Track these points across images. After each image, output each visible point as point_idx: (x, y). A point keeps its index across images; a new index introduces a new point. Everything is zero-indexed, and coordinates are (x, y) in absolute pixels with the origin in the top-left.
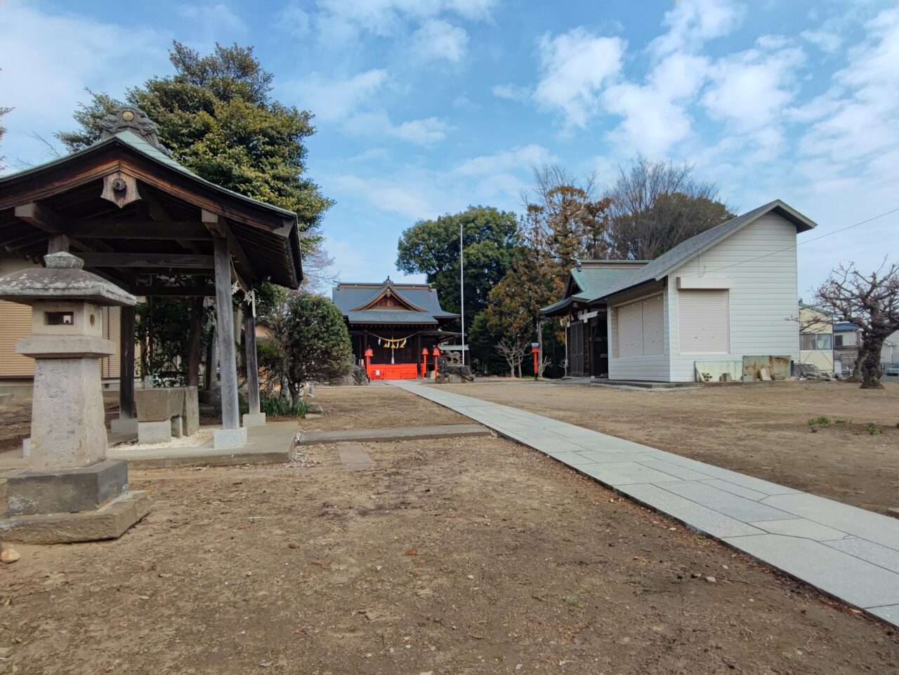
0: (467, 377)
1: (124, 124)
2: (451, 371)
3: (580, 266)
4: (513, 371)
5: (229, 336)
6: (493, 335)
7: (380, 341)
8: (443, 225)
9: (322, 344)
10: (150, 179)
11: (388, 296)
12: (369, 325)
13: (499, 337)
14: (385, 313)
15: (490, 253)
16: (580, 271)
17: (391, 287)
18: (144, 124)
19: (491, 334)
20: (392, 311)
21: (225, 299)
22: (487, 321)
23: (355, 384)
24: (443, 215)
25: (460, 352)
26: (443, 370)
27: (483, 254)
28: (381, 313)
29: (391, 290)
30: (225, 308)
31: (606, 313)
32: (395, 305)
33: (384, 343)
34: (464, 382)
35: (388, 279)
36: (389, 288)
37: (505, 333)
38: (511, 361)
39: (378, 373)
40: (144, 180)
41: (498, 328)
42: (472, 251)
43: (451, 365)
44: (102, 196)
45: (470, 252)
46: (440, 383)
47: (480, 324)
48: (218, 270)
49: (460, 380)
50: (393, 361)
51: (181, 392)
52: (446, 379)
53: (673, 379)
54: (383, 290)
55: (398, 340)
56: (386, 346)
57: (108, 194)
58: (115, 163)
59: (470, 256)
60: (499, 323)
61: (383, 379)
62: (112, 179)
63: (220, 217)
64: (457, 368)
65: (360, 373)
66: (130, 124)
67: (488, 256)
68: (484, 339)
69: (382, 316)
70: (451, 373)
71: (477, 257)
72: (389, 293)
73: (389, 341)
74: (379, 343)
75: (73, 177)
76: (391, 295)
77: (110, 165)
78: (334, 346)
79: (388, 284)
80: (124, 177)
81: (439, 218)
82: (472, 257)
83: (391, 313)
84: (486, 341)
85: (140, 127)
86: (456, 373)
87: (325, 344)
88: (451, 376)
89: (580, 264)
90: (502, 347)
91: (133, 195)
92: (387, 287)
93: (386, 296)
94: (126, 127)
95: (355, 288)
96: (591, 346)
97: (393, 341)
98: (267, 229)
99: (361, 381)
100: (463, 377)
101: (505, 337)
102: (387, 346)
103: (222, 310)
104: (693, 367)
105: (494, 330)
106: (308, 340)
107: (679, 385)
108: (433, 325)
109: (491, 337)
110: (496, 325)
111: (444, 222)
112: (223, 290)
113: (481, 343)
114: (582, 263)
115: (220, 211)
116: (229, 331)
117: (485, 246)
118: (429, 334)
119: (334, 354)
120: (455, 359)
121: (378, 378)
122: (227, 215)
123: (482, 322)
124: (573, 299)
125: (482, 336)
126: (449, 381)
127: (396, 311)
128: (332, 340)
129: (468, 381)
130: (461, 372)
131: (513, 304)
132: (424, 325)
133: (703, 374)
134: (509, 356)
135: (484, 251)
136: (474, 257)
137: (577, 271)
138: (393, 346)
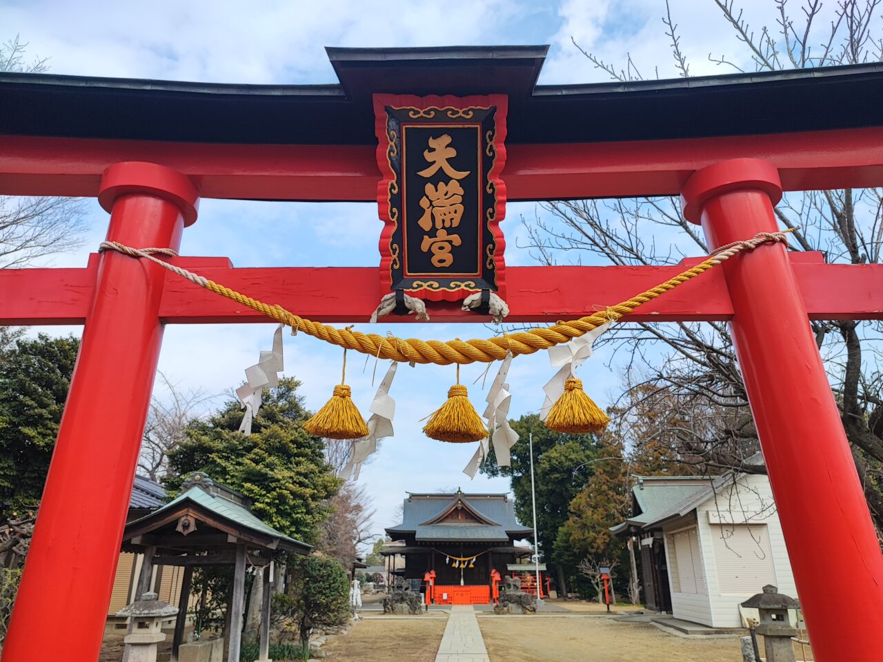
0: (527, 607)
1: (195, 482)
2: (510, 599)
3: (642, 484)
4: (600, 596)
5: (238, 610)
6: (578, 551)
7: (448, 559)
8: (525, 425)
9: (324, 599)
10: (203, 518)
11: (459, 509)
12: (436, 542)
13: (584, 554)
14: (455, 527)
15: (573, 456)
16: (642, 489)
17: (463, 500)
18: (205, 482)
19: (575, 550)
20: (463, 525)
21: (239, 584)
22: (571, 535)
23: (410, 613)
24: (525, 414)
25: (533, 573)
26: (502, 598)
27: (566, 457)
28: (451, 527)
29: (462, 502)
30: (239, 591)
31: (662, 539)
32: (466, 518)
33: (452, 561)
34: (525, 613)
35: (459, 491)
36: (460, 500)
37: (590, 550)
38: (597, 584)
39: (445, 596)
40: (200, 519)
41: (582, 543)
42: (555, 454)
43: (511, 593)
44: (177, 530)
45: (552, 455)
46: (498, 614)
47: (564, 538)
48: (238, 565)
49: (520, 610)
50: (462, 582)
51: (209, 645)
52: (506, 609)
53: (716, 623)
54: (452, 503)
55: (467, 559)
56: (454, 565)
57: (179, 528)
58: (186, 510)
59: (552, 460)
60: (582, 537)
61: (451, 603)
62: (183, 519)
63: (238, 539)
64: (517, 596)
65: (414, 600)
66: (198, 482)
67: (571, 460)
68: (569, 556)
69: (451, 531)
70: (510, 602)
71: (559, 460)
72: (460, 506)
73: (458, 559)
74: (447, 562)
75: (163, 519)
76: (462, 508)
77: (183, 511)
78: (333, 600)
79: (458, 496)
80: (189, 518)
81: (522, 417)
82: (554, 461)
83: (462, 527)
84: (571, 558)
85: (203, 483)
86: (515, 602)
87: (326, 599)
88: (510, 605)
89: (641, 481)
90: (585, 567)
91: (192, 528)
92: (458, 499)
93: (456, 508)
94: (195, 484)
95: (427, 499)
96: (658, 576)
97: (462, 559)
98: (263, 544)
99: (415, 609)
100: (524, 607)
101: (590, 554)
102: (456, 565)
103: (236, 592)
104: (737, 610)
105: (578, 545)
106: (314, 595)
107: (720, 631)
108: (503, 542)
109: (575, 553)
110: (579, 540)
111: (526, 422)
112: (239, 578)
113: (566, 561)
114: (644, 480)
115: (238, 535)
116: (239, 606)
117: (568, 449)
118: (502, 552)
119: (333, 607)
120: (515, 585)
121: (446, 602)
122: (242, 537)
123: (566, 534)
124: (629, 523)
125: (567, 551)
126: (508, 612)
127: (468, 524)
128: (332, 596)
129: (529, 612)
130: (521, 601)
131: (595, 516)
132: (493, 543)
133: (748, 619)
134: (594, 577)
135: (567, 455)
136: (557, 460)
137: (639, 489)
138: (462, 566)
